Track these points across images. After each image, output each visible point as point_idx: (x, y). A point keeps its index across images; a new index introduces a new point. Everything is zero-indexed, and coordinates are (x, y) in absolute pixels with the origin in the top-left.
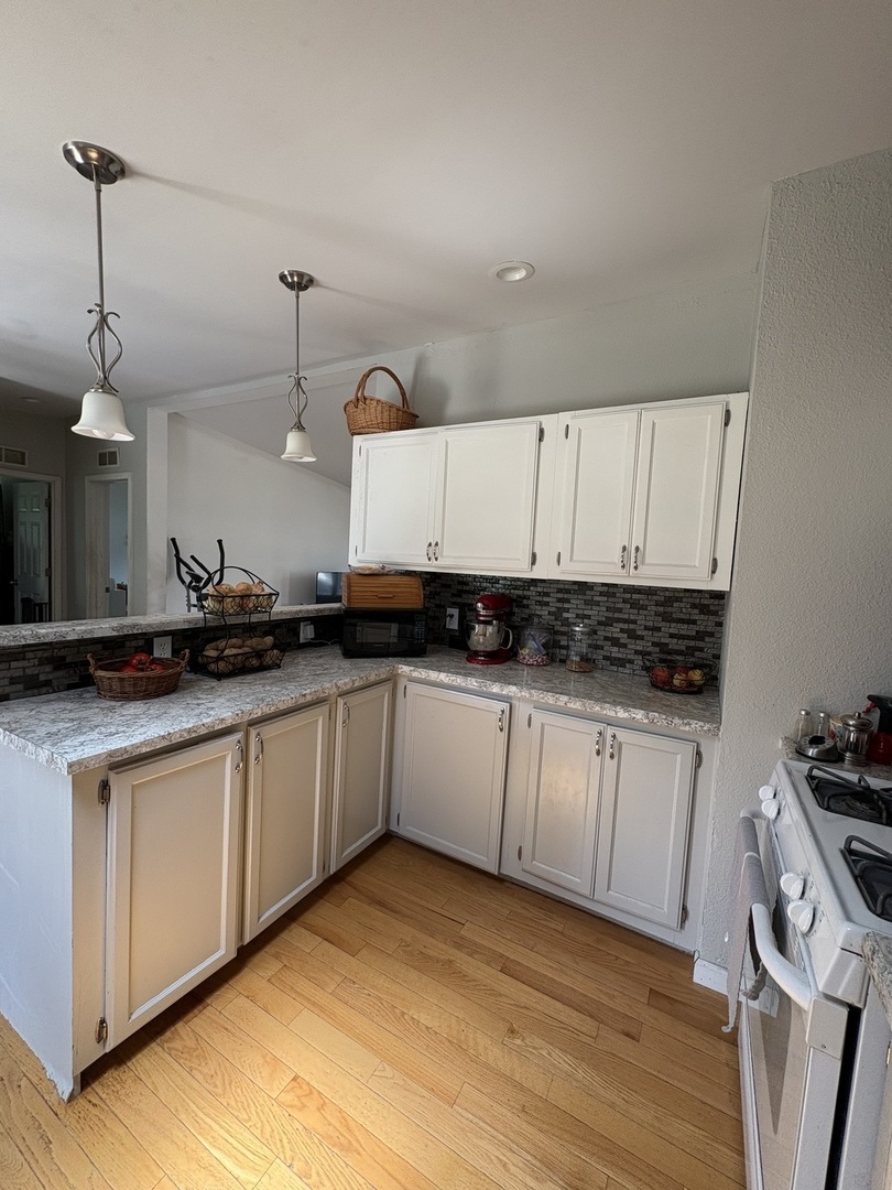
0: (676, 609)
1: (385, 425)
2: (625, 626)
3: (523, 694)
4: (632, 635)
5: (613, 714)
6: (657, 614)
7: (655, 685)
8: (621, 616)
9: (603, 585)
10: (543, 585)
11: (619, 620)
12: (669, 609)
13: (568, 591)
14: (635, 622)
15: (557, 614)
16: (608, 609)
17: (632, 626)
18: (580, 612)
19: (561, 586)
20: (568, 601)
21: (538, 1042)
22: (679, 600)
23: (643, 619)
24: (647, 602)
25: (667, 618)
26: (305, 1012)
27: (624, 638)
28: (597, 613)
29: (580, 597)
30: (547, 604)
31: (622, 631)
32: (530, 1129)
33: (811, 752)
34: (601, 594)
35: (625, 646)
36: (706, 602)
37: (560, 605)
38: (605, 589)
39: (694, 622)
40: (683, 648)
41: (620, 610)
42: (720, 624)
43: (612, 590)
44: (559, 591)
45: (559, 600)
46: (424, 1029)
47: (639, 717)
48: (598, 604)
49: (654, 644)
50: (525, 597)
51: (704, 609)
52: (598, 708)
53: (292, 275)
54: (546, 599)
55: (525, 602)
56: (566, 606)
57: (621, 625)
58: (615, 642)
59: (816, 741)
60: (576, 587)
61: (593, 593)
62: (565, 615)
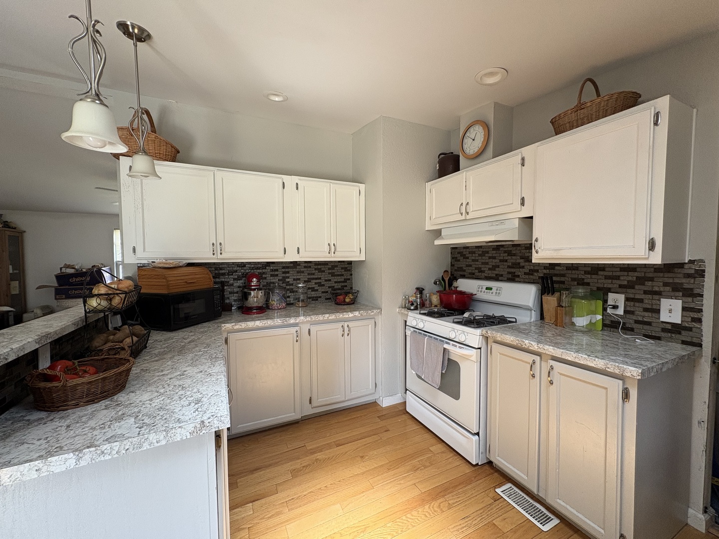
0: (337, 271)
1: (162, 156)
2: (317, 281)
3: (307, 319)
4: (320, 285)
5: (347, 316)
6: (329, 273)
7: (337, 304)
8: (314, 277)
9: (306, 262)
10: (273, 265)
11: (314, 279)
12: (333, 271)
13: (288, 267)
14: (320, 278)
15: (283, 280)
16: (309, 274)
17: (319, 281)
18: (295, 277)
19: (284, 265)
20: (288, 272)
21: (371, 453)
22: (336, 266)
23: (324, 276)
24: (324, 269)
25: (333, 275)
26: (288, 527)
27: (316, 287)
28: (303, 277)
29: (294, 270)
30: (277, 275)
31: (316, 283)
32: (395, 471)
33: (412, 308)
34: (305, 267)
35: (317, 290)
36: (346, 266)
37: (284, 275)
38: (306, 265)
39: (343, 275)
40: (340, 287)
41: (314, 274)
42: (351, 275)
43: (309, 265)
44: (284, 268)
45: (284, 273)
46: (339, 483)
47: (357, 314)
48: (303, 272)
49: (329, 287)
50: (264, 273)
51: (346, 269)
52: (341, 316)
53: (133, 28)
54: (276, 273)
55: (264, 276)
56: (287, 275)
57: (315, 281)
58: (313, 289)
59: (412, 304)
60: (292, 265)
61: (300, 267)
62: (288, 280)
